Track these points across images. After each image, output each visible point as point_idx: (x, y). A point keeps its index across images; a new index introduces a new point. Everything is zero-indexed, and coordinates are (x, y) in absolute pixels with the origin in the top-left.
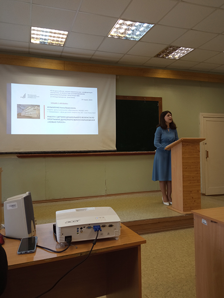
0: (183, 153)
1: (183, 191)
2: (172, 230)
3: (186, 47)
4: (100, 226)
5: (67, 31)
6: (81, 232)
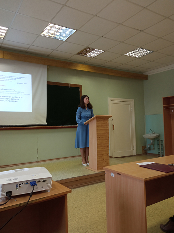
0: (97, 126)
1: (97, 155)
3: (99, 49)
4: (35, 182)
5: (7, 27)
6: (20, 187)
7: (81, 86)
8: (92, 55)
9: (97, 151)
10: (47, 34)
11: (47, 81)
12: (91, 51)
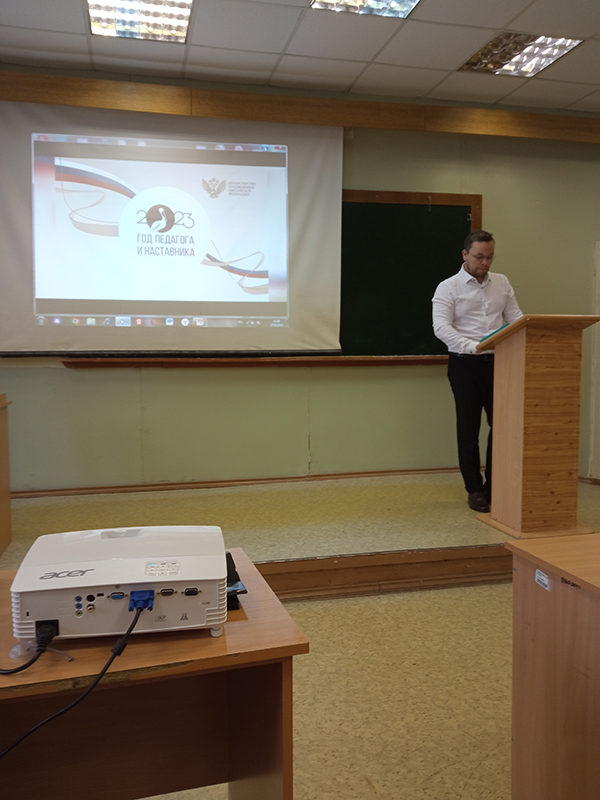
0: (529, 361)
1: (525, 473)
2: (484, 582)
3: (556, 37)
4: (152, 592)
6: (92, 608)
7: (478, 199)
8: (529, 68)
9: (525, 458)
11: (344, 191)
12: (520, 46)
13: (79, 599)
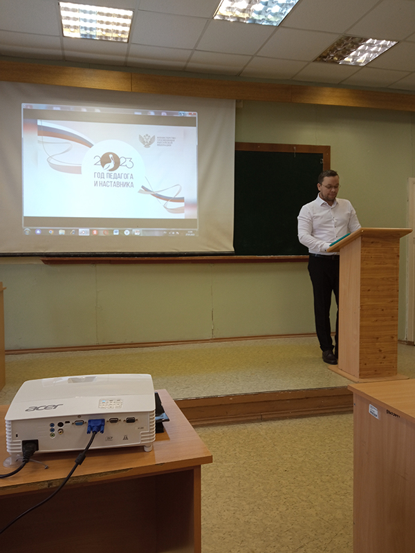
1: (361, 337)
3: (380, 39)
4: (103, 420)
5: (130, 10)
6: (61, 431)
7: (328, 148)
8: (362, 60)
9: (361, 327)
10: (229, 14)
11: (236, 143)
12: (356, 45)
13: (52, 425)
